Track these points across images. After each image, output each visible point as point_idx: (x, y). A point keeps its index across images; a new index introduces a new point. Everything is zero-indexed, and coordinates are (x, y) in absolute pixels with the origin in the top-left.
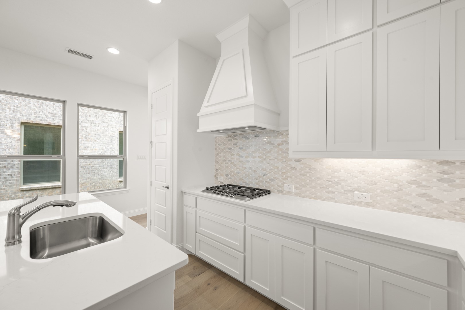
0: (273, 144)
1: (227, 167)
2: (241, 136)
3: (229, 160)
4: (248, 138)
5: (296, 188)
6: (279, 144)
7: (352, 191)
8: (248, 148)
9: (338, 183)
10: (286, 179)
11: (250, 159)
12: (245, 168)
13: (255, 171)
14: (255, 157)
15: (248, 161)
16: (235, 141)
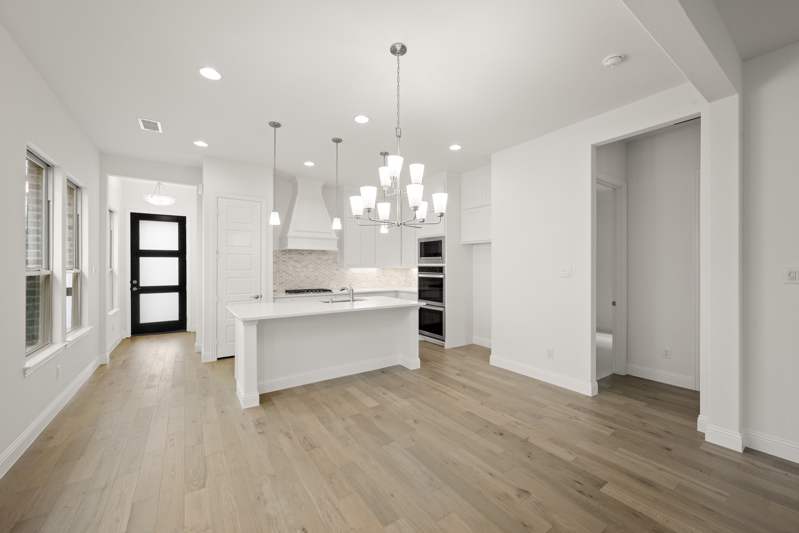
0: (322, 260)
1: (281, 277)
2: (296, 252)
3: (284, 271)
4: (303, 254)
5: (337, 285)
6: (326, 260)
7: (360, 283)
8: (303, 261)
9: (355, 280)
10: (330, 281)
11: (305, 269)
12: (301, 276)
13: (309, 278)
14: (309, 268)
15: (303, 271)
16: (290, 256)
